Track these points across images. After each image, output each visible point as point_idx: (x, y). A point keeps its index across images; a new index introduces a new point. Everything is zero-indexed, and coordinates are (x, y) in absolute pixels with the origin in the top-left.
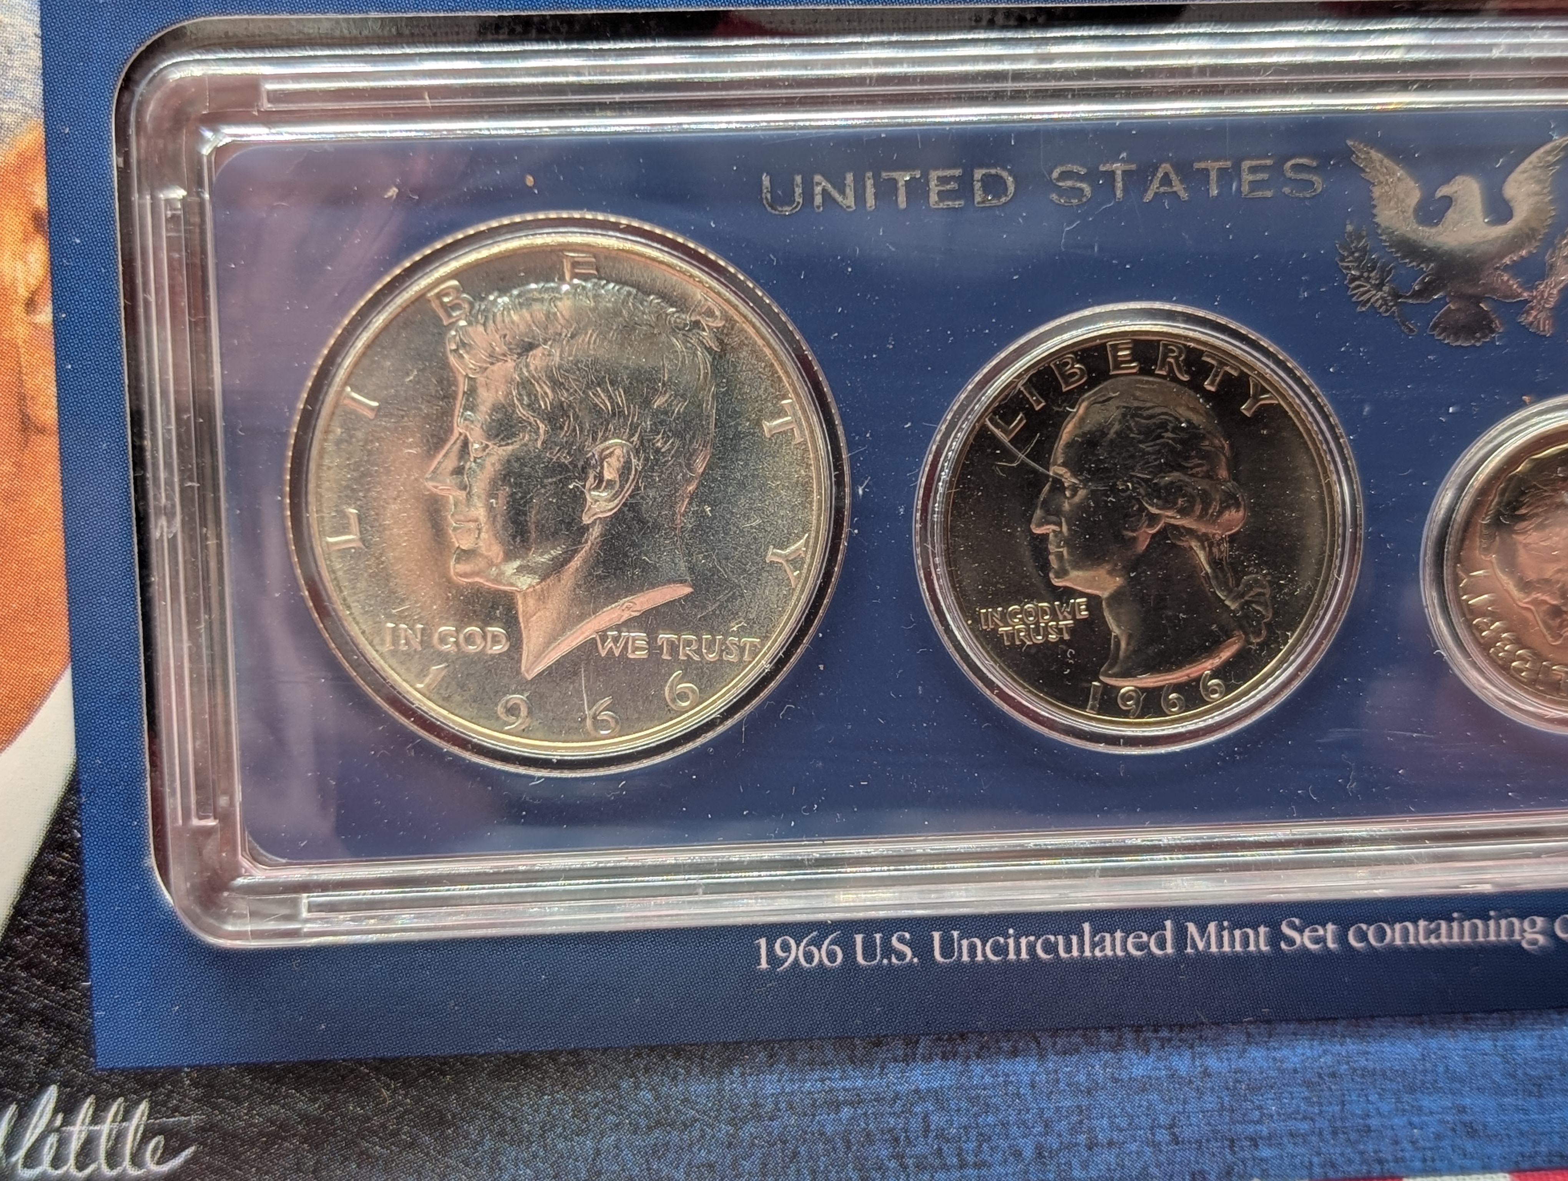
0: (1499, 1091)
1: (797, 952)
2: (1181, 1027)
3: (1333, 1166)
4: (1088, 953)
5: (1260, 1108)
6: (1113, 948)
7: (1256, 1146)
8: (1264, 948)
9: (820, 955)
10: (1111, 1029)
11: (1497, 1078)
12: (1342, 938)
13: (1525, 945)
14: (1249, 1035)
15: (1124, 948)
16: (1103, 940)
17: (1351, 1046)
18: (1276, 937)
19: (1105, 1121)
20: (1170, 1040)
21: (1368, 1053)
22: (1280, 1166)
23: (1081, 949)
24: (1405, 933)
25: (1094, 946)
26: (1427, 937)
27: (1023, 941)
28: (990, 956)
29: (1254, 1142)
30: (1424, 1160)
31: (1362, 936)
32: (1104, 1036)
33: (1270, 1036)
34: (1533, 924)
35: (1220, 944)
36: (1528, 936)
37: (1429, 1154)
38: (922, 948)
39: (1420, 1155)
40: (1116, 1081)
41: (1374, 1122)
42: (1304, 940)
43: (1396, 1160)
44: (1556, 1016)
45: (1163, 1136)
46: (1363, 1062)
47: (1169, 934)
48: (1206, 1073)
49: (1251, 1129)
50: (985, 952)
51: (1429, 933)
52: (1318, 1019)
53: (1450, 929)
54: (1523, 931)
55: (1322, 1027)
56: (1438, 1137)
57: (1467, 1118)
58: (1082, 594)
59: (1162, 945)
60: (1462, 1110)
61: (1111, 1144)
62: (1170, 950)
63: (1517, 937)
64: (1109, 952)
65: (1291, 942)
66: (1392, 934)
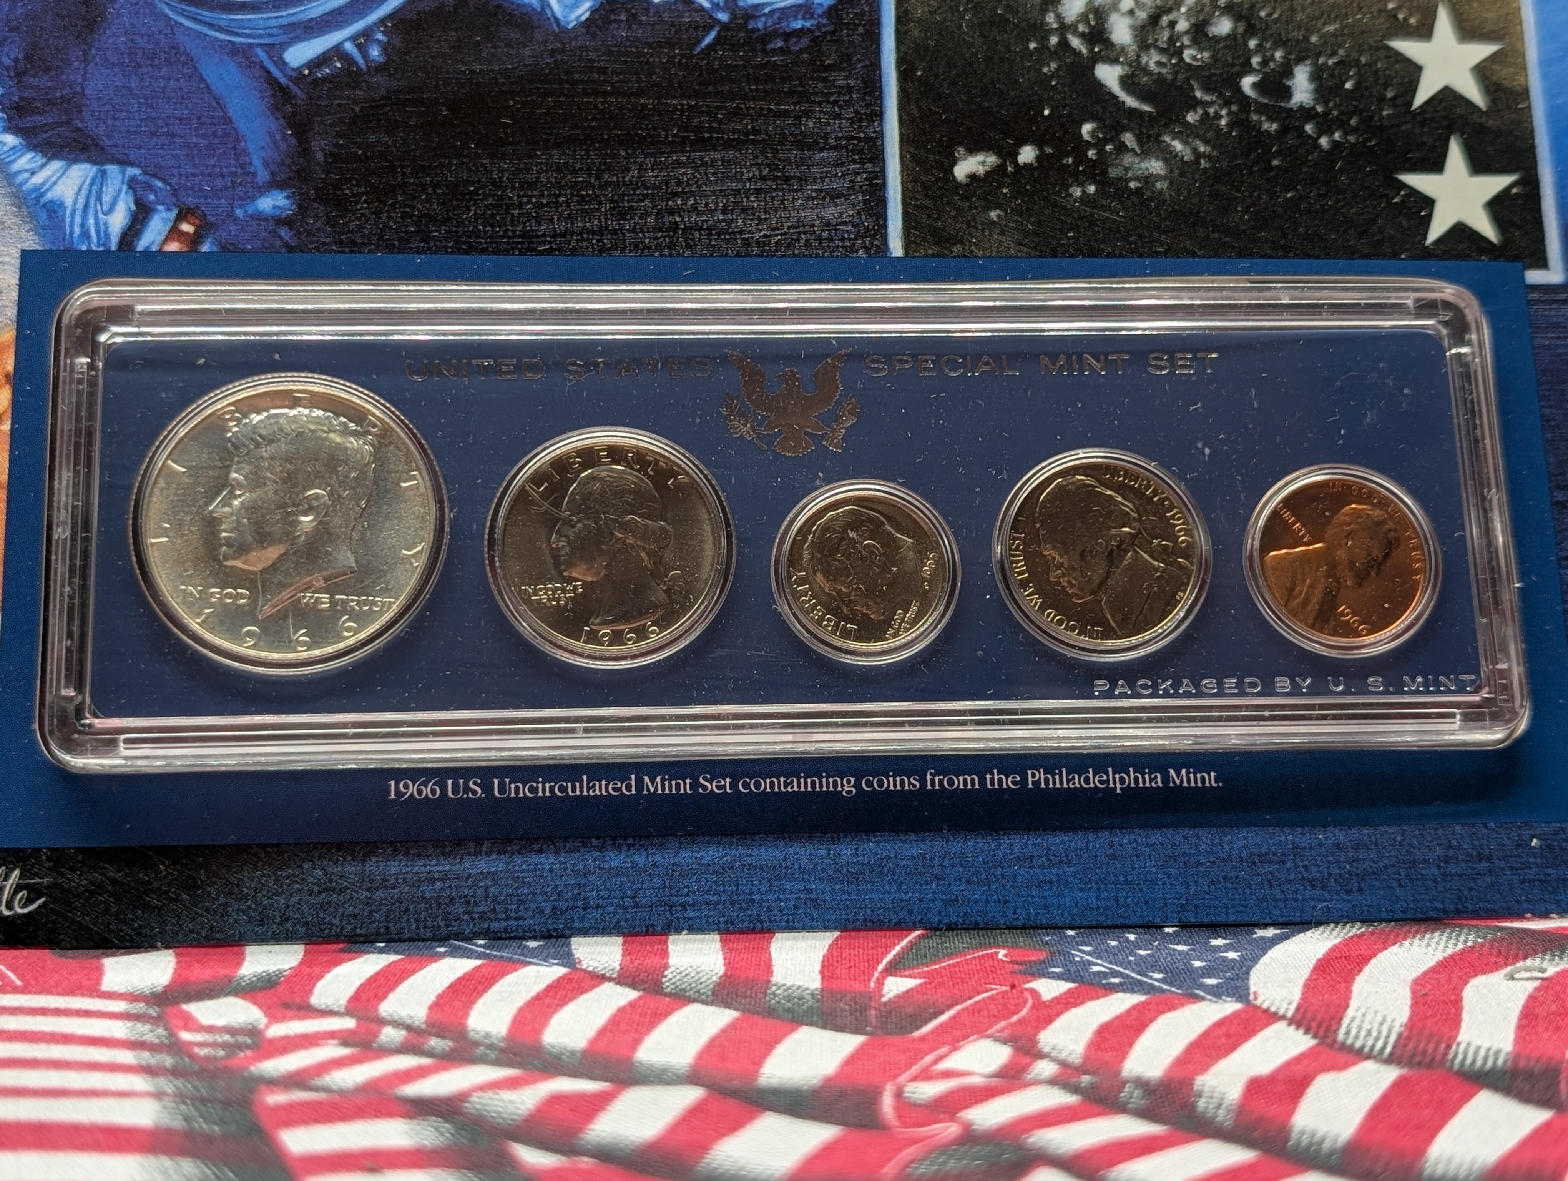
0: (831, 880)
1: (413, 789)
2: (641, 838)
3: (732, 923)
4: (585, 793)
5: (687, 887)
6: (600, 791)
7: (686, 910)
8: (688, 791)
9: (426, 791)
10: (598, 838)
11: (830, 872)
12: (733, 785)
13: (844, 793)
14: (681, 843)
15: (607, 790)
16: (594, 785)
17: (741, 851)
18: (695, 785)
19: (594, 893)
20: (633, 845)
21: (751, 855)
22: (700, 923)
23: (581, 791)
24: (772, 784)
25: (589, 789)
26: (785, 787)
27: (547, 785)
28: (528, 794)
29: (684, 906)
30: (788, 921)
31: (746, 786)
32: (594, 842)
33: (693, 843)
34: (849, 782)
35: (663, 789)
36: (846, 788)
37: (791, 918)
38: (487, 788)
39: (785, 918)
40: (601, 869)
41: (757, 897)
42: (712, 787)
43: (771, 921)
44: (865, 837)
45: (628, 902)
46: (749, 861)
47: (633, 783)
48: (655, 865)
49: (682, 899)
50: (525, 791)
51: (786, 785)
52: (722, 835)
53: (799, 783)
54: (843, 785)
55: (724, 839)
56: (796, 907)
57: (813, 896)
58: (579, 580)
59: (628, 788)
60: (810, 891)
61: (598, 906)
62: (633, 792)
63: (839, 789)
64: (598, 792)
65: (705, 788)
66: (765, 785)
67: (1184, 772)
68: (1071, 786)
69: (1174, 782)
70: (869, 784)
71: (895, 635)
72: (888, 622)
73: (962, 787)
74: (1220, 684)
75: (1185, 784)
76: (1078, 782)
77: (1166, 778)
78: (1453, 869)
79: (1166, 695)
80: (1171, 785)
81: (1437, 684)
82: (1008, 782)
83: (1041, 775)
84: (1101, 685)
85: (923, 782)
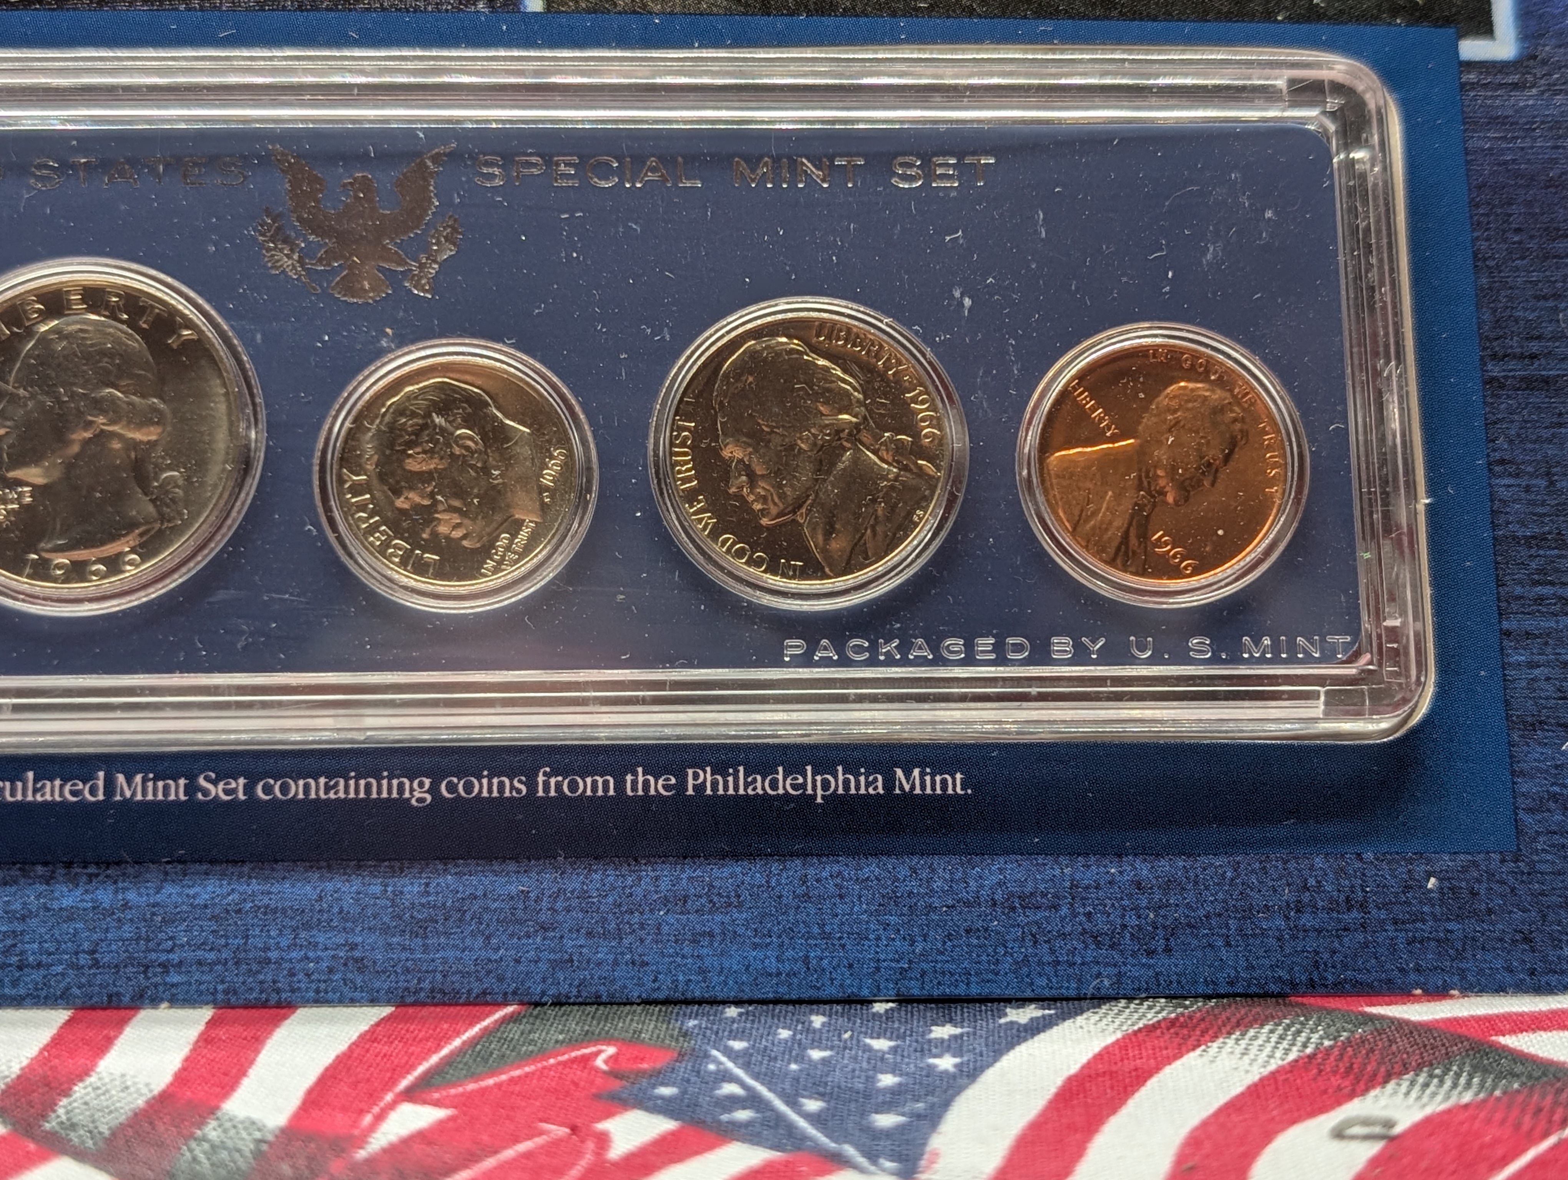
0: (386, 930)
2: (108, 865)
3: (235, 993)
4: (30, 798)
5: (171, 938)
6: (52, 795)
7: (168, 972)
8: (183, 797)
10: (45, 864)
11: (386, 919)
12: (249, 789)
13: (414, 802)
14: (166, 873)
15: (61, 794)
16: (44, 786)
17: (255, 886)
18: (191, 789)
19: (36, 946)
20: (97, 875)
21: (269, 893)
22: (187, 992)
23: (24, 794)
24: (307, 787)
25: (35, 791)
26: (326, 792)
29: (165, 967)
30: (317, 991)
32: (40, 870)
33: (185, 875)
34: (421, 785)
35: (144, 793)
36: (417, 795)
37: (323, 986)
39: (313, 986)
40: (48, 910)
41: (273, 955)
42: (217, 791)
43: (293, 991)
44: (440, 867)
45: (84, 959)
46: (266, 901)
47: (101, 783)
48: (126, 906)
49: (163, 957)
51: (327, 789)
52: (227, 862)
53: (347, 787)
54: (412, 790)
55: (231, 869)
56: (331, 970)
57: (357, 954)
58: (27, 484)
59: (93, 791)
60: (353, 947)
61: (39, 965)
62: (101, 797)
63: (407, 795)
64: (48, 797)
65: (206, 793)
66: (297, 789)
67: (916, 772)
68: (750, 792)
69: (901, 788)
70: (452, 788)
71: (496, 570)
72: (486, 551)
73: (589, 793)
74: (969, 646)
75: (918, 791)
76: (760, 786)
77: (890, 782)
78: (1306, 920)
79: (890, 662)
80: (897, 791)
81: (1293, 648)
82: (659, 786)
83: (707, 776)
84: (794, 647)
85: (532, 785)
